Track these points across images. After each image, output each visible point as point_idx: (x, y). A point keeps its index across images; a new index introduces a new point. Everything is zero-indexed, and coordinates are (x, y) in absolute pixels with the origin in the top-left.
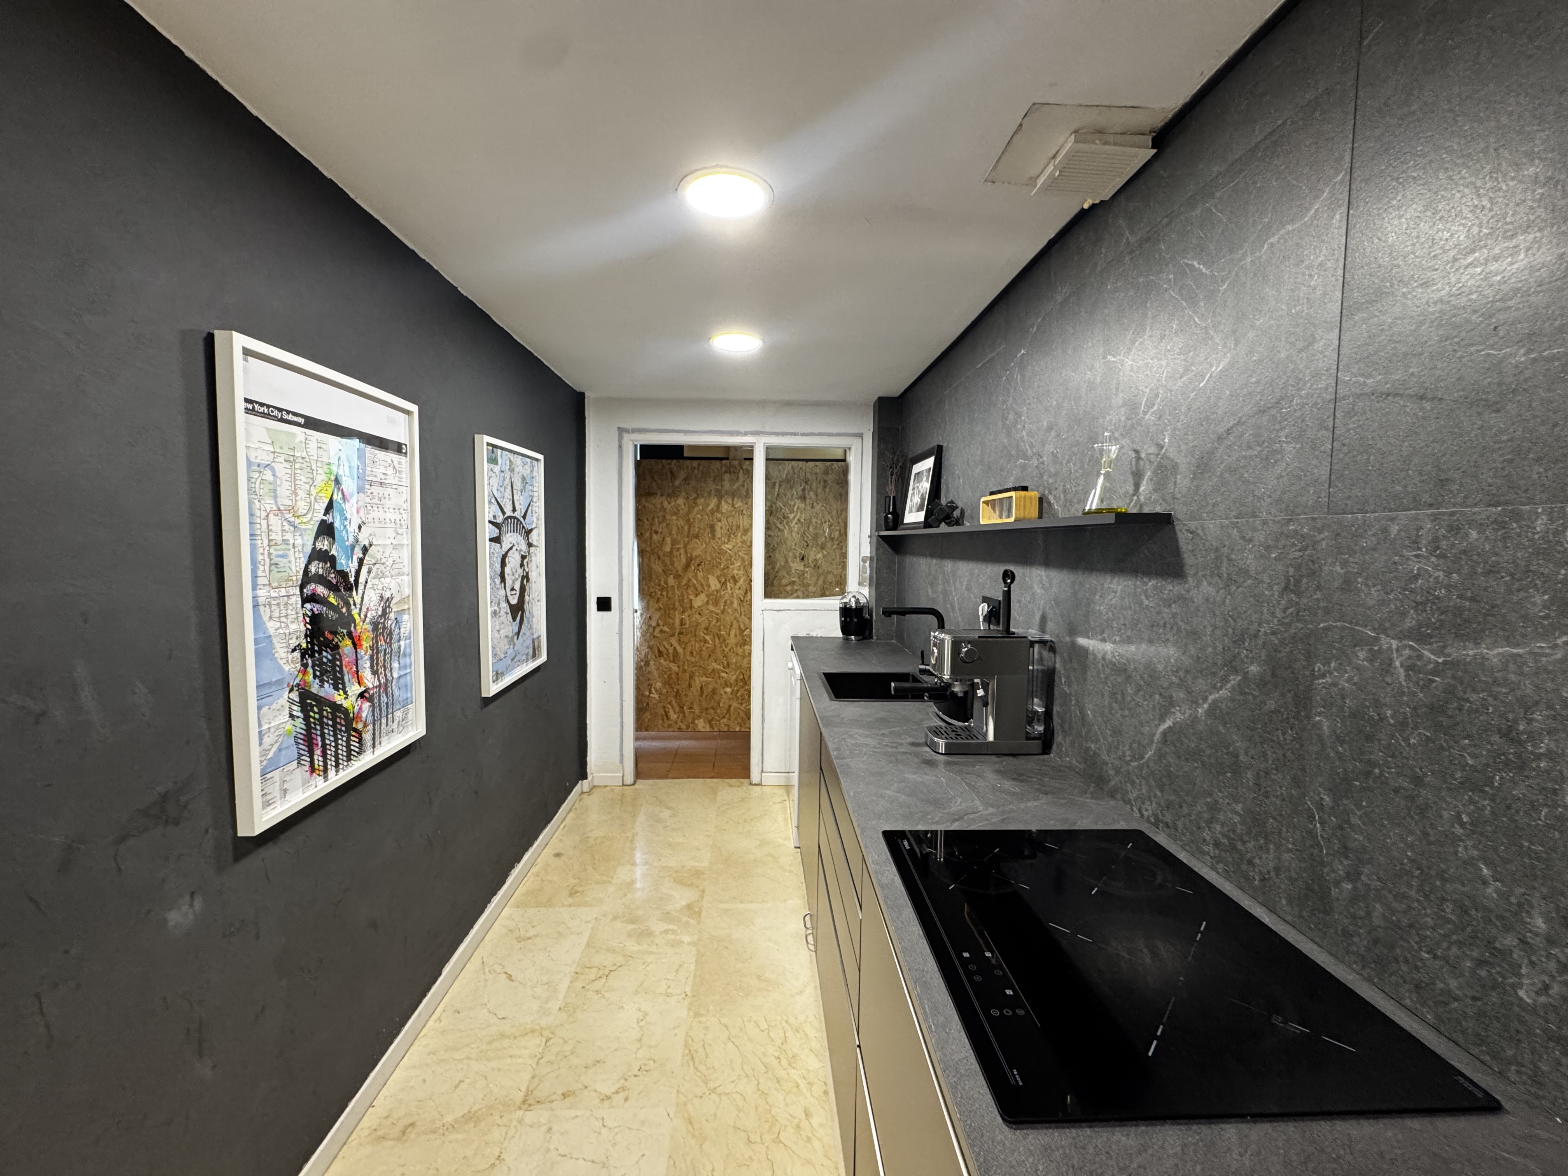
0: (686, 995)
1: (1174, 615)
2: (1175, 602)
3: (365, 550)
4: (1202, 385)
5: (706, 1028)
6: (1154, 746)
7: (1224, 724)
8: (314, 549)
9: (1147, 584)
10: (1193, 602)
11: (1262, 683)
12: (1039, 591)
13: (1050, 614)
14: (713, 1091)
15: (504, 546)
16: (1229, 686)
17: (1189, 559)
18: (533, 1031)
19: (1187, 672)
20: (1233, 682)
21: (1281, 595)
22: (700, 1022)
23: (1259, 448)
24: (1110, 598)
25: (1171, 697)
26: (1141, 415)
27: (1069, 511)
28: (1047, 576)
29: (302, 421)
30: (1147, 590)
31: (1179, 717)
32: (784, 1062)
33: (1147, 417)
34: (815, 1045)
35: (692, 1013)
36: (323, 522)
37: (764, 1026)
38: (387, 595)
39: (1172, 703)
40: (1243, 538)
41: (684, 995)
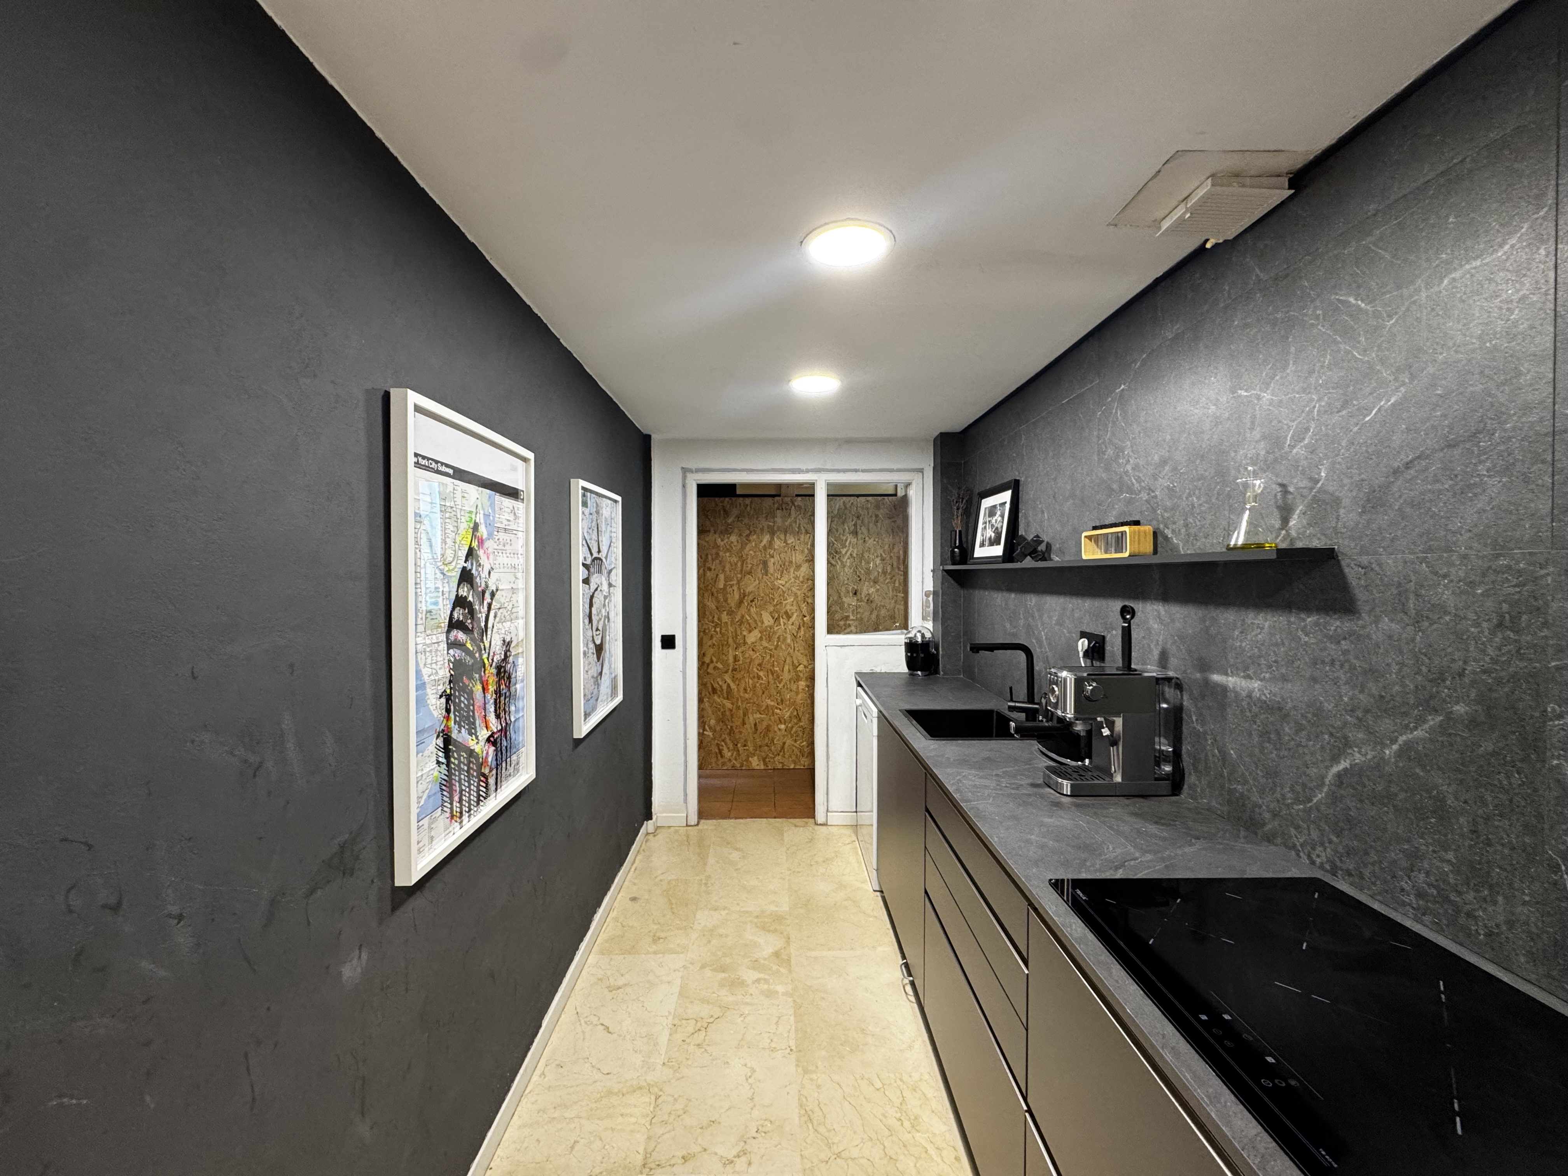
0: (791, 1050)
1: (1345, 652)
2: (1345, 639)
3: (493, 595)
4: (1367, 419)
5: (818, 1086)
6: (1325, 789)
7: (1423, 767)
8: (457, 595)
9: (1304, 620)
10: (1371, 639)
11: (1473, 723)
12: (1156, 626)
13: (1172, 650)
14: (838, 1155)
15: (591, 587)
16: (1426, 726)
17: (1361, 595)
18: (640, 1088)
19: (1367, 711)
20: (1432, 723)
21: (1493, 632)
22: (811, 1080)
23: (1451, 482)
24: (1253, 634)
25: (1346, 738)
26: (1286, 449)
27: (1193, 545)
28: (1166, 611)
29: (451, 471)
30: (1305, 626)
31: (1358, 758)
32: (907, 1124)
33: (1295, 451)
34: (934, 1105)
35: (800, 1070)
36: (464, 568)
37: (878, 1084)
38: (508, 640)
39: (1347, 744)
40: (1436, 573)
41: (789, 1049)
